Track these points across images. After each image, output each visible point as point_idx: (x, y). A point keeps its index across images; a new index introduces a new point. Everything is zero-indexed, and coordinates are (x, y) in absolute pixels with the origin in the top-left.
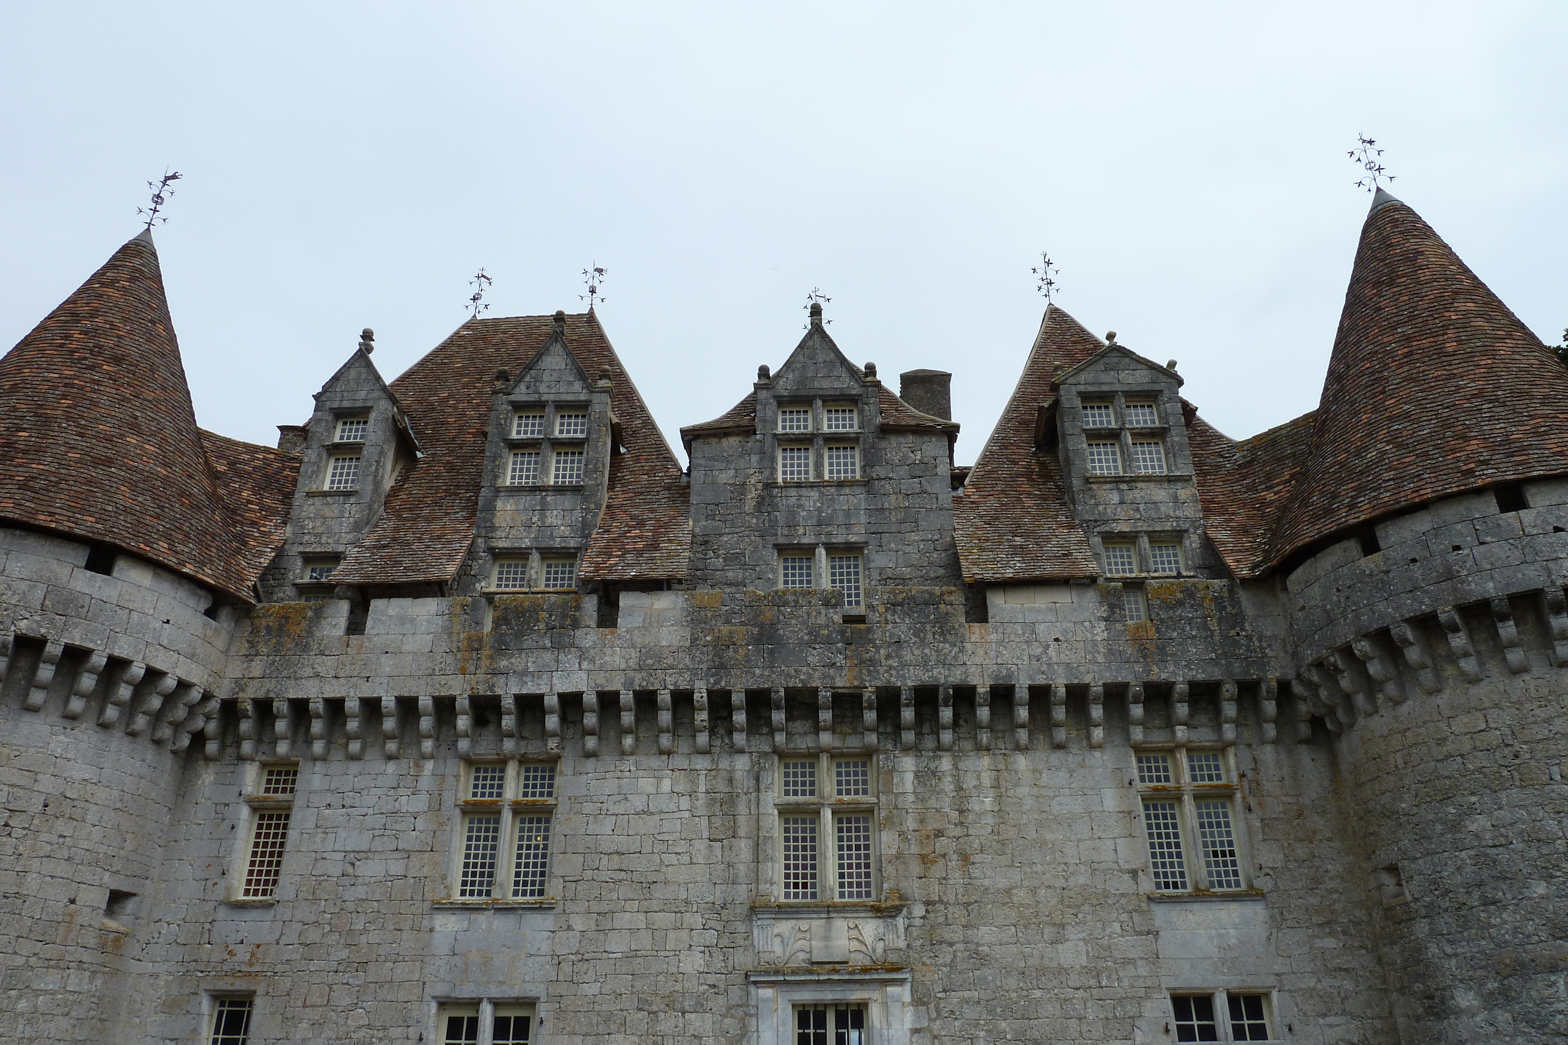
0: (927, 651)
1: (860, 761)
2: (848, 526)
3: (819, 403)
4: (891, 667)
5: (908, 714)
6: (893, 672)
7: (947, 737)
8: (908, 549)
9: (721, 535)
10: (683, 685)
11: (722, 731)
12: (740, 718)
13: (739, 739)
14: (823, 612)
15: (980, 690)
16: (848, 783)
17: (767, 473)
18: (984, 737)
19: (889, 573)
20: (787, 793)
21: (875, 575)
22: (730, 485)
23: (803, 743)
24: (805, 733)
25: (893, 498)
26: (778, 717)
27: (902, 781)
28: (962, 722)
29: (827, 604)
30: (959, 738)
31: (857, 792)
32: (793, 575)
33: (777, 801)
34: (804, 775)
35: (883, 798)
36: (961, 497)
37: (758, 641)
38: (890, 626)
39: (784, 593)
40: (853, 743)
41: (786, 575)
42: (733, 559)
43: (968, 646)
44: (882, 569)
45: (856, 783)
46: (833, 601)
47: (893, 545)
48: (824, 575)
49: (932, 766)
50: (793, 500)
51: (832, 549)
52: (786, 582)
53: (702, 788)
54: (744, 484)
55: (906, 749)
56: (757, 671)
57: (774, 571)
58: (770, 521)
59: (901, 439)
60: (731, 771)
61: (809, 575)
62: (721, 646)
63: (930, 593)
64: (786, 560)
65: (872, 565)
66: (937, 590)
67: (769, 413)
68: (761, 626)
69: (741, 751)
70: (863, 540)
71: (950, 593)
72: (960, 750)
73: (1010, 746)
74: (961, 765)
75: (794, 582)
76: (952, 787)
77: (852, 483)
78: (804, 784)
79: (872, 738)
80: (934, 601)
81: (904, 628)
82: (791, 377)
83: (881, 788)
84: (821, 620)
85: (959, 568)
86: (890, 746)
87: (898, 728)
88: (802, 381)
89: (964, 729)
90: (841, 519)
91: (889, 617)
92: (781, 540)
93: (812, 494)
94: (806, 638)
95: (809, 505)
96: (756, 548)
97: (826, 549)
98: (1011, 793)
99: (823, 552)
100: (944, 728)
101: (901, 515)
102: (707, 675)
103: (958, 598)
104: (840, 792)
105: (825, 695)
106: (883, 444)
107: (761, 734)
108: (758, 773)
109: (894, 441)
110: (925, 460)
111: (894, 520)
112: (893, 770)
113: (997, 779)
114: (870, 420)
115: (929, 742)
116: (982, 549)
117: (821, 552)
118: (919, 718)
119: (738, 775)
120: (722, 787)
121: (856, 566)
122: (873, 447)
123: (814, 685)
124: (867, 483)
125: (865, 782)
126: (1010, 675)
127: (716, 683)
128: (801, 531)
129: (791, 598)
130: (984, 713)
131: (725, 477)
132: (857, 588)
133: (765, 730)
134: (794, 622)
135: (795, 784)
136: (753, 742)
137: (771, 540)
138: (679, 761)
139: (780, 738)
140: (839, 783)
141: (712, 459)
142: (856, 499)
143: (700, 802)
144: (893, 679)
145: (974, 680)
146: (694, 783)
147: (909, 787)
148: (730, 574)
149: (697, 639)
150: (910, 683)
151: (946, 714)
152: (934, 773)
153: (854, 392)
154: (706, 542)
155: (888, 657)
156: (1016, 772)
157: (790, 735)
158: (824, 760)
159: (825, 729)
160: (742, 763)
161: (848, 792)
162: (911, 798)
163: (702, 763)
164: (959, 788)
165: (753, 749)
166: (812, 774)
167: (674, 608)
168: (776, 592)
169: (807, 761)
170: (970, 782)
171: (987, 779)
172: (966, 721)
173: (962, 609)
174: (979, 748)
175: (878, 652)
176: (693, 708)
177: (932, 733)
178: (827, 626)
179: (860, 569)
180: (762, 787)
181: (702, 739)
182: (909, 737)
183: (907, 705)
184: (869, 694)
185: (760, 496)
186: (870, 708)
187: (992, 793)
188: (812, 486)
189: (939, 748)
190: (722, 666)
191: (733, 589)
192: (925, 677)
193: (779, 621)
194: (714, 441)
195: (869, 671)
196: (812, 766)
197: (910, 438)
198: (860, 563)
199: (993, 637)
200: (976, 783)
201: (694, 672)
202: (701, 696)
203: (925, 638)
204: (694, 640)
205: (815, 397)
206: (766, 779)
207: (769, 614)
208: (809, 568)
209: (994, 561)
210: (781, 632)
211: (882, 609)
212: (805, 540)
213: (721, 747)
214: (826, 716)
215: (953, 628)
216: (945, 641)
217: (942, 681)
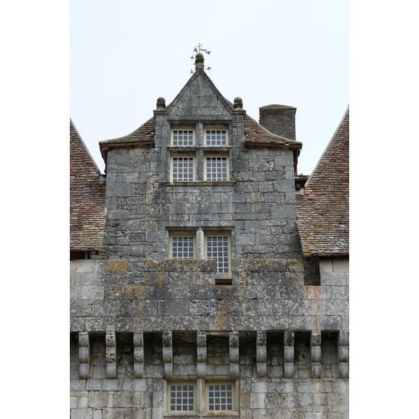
0: (276, 305)
1: (226, 385)
2: (220, 214)
3: (201, 126)
4: (250, 317)
5: (262, 351)
6: (252, 320)
7: (289, 368)
8: (263, 232)
9: (128, 220)
10: (98, 328)
11: (126, 363)
12: (139, 353)
13: (139, 368)
14: (201, 276)
15: (314, 334)
16: (217, 401)
17: (162, 175)
18: (317, 368)
19: (249, 248)
20: (173, 408)
21: (239, 250)
22: (135, 183)
23: (185, 372)
24: (187, 364)
25: (253, 195)
26: (167, 352)
27: (257, 400)
28: (300, 357)
29: (204, 270)
30: (299, 369)
31: (224, 408)
32: (180, 250)
33: (166, 414)
34: (185, 395)
35: (243, 412)
36: (302, 196)
37: (153, 296)
38: (249, 287)
39: (173, 262)
40: (222, 372)
41: (175, 250)
42: (136, 237)
43: (306, 302)
44: (244, 246)
45: (223, 401)
46: (209, 268)
47: (252, 229)
48: (202, 250)
49: (279, 389)
50: (181, 195)
51: (207, 231)
52: (175, 255)
53: (111, 404)
54: (145, 183)
55: (260, 377)
56: (153, 319)
57: (166, 247)
58: (164, 210)
59: (260, 153)
60: (132, 392)
61: (191, 250)
62: (127, 300)
63: (279, 264)
64: (175, 239)
65: (237, 243)
66: (284, 262)
67: (164, 132)
68: (156, 286)
69: (140, 377)
70: (231, 225)
71: (294, 264)
72: (299, 378)
73: (335, 375)
74: (300, 389)
75: (180, 255)
76: (293, 404)
77: (224, 184)
78: (185, 401)
79: (235, 369)
80: (282, 270)
81: (259, 288)
82: (180, 106)
83: (241, 405)
84: (200, 282)
85: (300, 246)
86: (248, 375)
87: (254, 361)
88: (189, 110)
89: (302, 362)
90: (215, 209)
91: (249, 281)
92: (172, 224)
93: (195, 191)
94: (189, 295)
95: (192, 199)
96: (153, 229)
97: (204, 231)
98: (335, 409)
99: (202, 233)
100: (288, 361)
101: (258, 207)
102: (116, 322)
103: (299, 267)
104: (211, 408)
105: (201, 337)
106: (247, 156)
107: (154, 365)
108: (152, 393)
109: (254, 154)
110: (277, 168)
111: (253, 211)
112: (250, 392)
113: (326, 399)
114: (237, 139)
115: (277, 372)
116: (317, 233)
117: (201, 233)
118: (270, 354)
119: (137, 395)
120: (125, 403)
121: (226, 244)
122: (239, 158)
123: (194, 329)
124: (235, 184)
125: (230, 401)
126: (336, 324)
127: (122, 327)
128: (186, 218)
129: (178, 266)
130: (316, 351)
131: (132, 178)
132: (226, 260)
133: (157, 362)
134: (180, 283)
135: (179, 401)
136: (149, 371)
137: (164, 224)
138: (94, 385)
139: (168, 368)
140: (211, 401)
141: (123, 164)
142: (226, 195)
143: (109, 415)
144: (251, 326)
145: (309, 327)
146: (105, 400)
147: (262, 405)
148: (134, 248)
149: (108, 295)
150: (263, 329)
151: (289, 351)
152: (280, 394)
153: (226, 118)
154: (117, 225)
155: (248, 309)
156: (339, 394)
157: (175, 366)
158: (200, 384)
159: (201, 361)
160: (140, 386)
161: (217, 408)
162: (263, 412)
163: (111, 386)
164: (298, 406)
165: (149, 376)
166: (191, 395)
167: (93, 272)
168: (167, 262)
169: (188, 385)
170: (306, 401)
171: (318, 399)
172: (303, 357)
173: (302, 276)
174: (313, 376)
175: (240, 305)
176: (105, 345)
177: (279, 364)
178: (204, 287)
179: (229, 246)
180: (155, 403)
181: (112, 368)
182: (262, 368)
183: (261, 345)
184: (233, 337)
185: (156, 192)
186: (234, 346)
187: (321, 409)
188: (195, 185)
189: (284, 376)
190: (127, 315)
191: (136, 259)
192: (274, 324)
193: (169, 283)
194: (124, 151)
195: (234, 320)
196: (191, 388)
197: (266, 152)
198: (229, 241)
199: (324, 296)
200: (310, 402)
201: (106, 319)
202: (111, 337)
203: (275, 296)
204: (107, 296)
205: (198, 121)
206: (158, 398)
207: (162, 277)
208: (191, 245)
209: (325, 241)
210: (170, 290)
211: (244, 275)
212: (189, 225)
213: (125, 374)
214: (202, 352)
215: (296, 289)
216: (289, 298)
217: (287, 327)
